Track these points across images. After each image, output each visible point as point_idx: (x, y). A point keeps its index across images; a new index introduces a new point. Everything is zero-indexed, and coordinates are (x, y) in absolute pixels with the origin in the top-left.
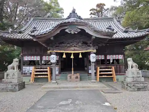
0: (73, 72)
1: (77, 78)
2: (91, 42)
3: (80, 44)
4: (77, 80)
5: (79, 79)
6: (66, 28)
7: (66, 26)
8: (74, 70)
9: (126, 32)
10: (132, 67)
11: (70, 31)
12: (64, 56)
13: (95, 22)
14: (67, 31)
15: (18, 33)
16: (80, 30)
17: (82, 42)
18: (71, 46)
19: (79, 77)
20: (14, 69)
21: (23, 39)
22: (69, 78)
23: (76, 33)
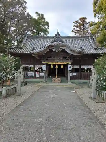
0: (56, 77)
1: (59, 80)
2: (69, 57)
3: (61, 58)
4: (59, 82)
5: (60, 81)
6: (53, 48)
7: (53, 47)
8: (57, 76)
9: (95, 49)
10: (94, 74)
11: (55, 50)
12: (52, 67)
13: (74, 39)
14: (53, 50)
15: (19, 49)
16: (61, 50)
17: (63, 57)
18: (56, 60)
19: (60, 80)
20: (20, 73)
21: (23, 54)
22: (53, 80)
23: (59, 51)
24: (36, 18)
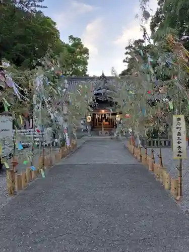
22: (100, 133)
24: (70, 44)
